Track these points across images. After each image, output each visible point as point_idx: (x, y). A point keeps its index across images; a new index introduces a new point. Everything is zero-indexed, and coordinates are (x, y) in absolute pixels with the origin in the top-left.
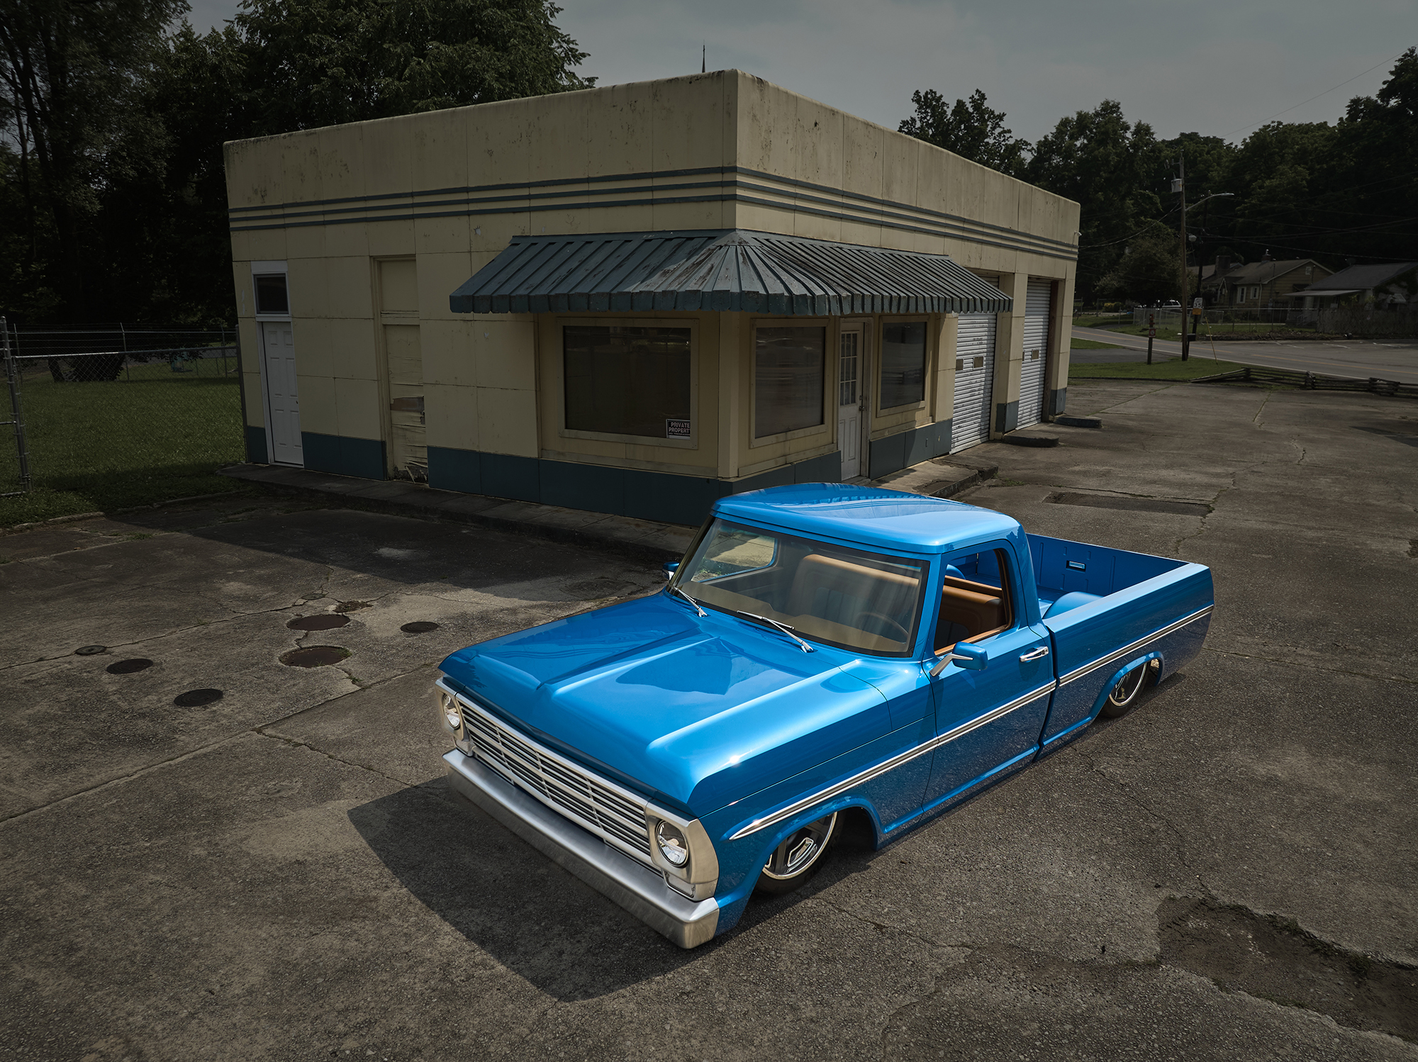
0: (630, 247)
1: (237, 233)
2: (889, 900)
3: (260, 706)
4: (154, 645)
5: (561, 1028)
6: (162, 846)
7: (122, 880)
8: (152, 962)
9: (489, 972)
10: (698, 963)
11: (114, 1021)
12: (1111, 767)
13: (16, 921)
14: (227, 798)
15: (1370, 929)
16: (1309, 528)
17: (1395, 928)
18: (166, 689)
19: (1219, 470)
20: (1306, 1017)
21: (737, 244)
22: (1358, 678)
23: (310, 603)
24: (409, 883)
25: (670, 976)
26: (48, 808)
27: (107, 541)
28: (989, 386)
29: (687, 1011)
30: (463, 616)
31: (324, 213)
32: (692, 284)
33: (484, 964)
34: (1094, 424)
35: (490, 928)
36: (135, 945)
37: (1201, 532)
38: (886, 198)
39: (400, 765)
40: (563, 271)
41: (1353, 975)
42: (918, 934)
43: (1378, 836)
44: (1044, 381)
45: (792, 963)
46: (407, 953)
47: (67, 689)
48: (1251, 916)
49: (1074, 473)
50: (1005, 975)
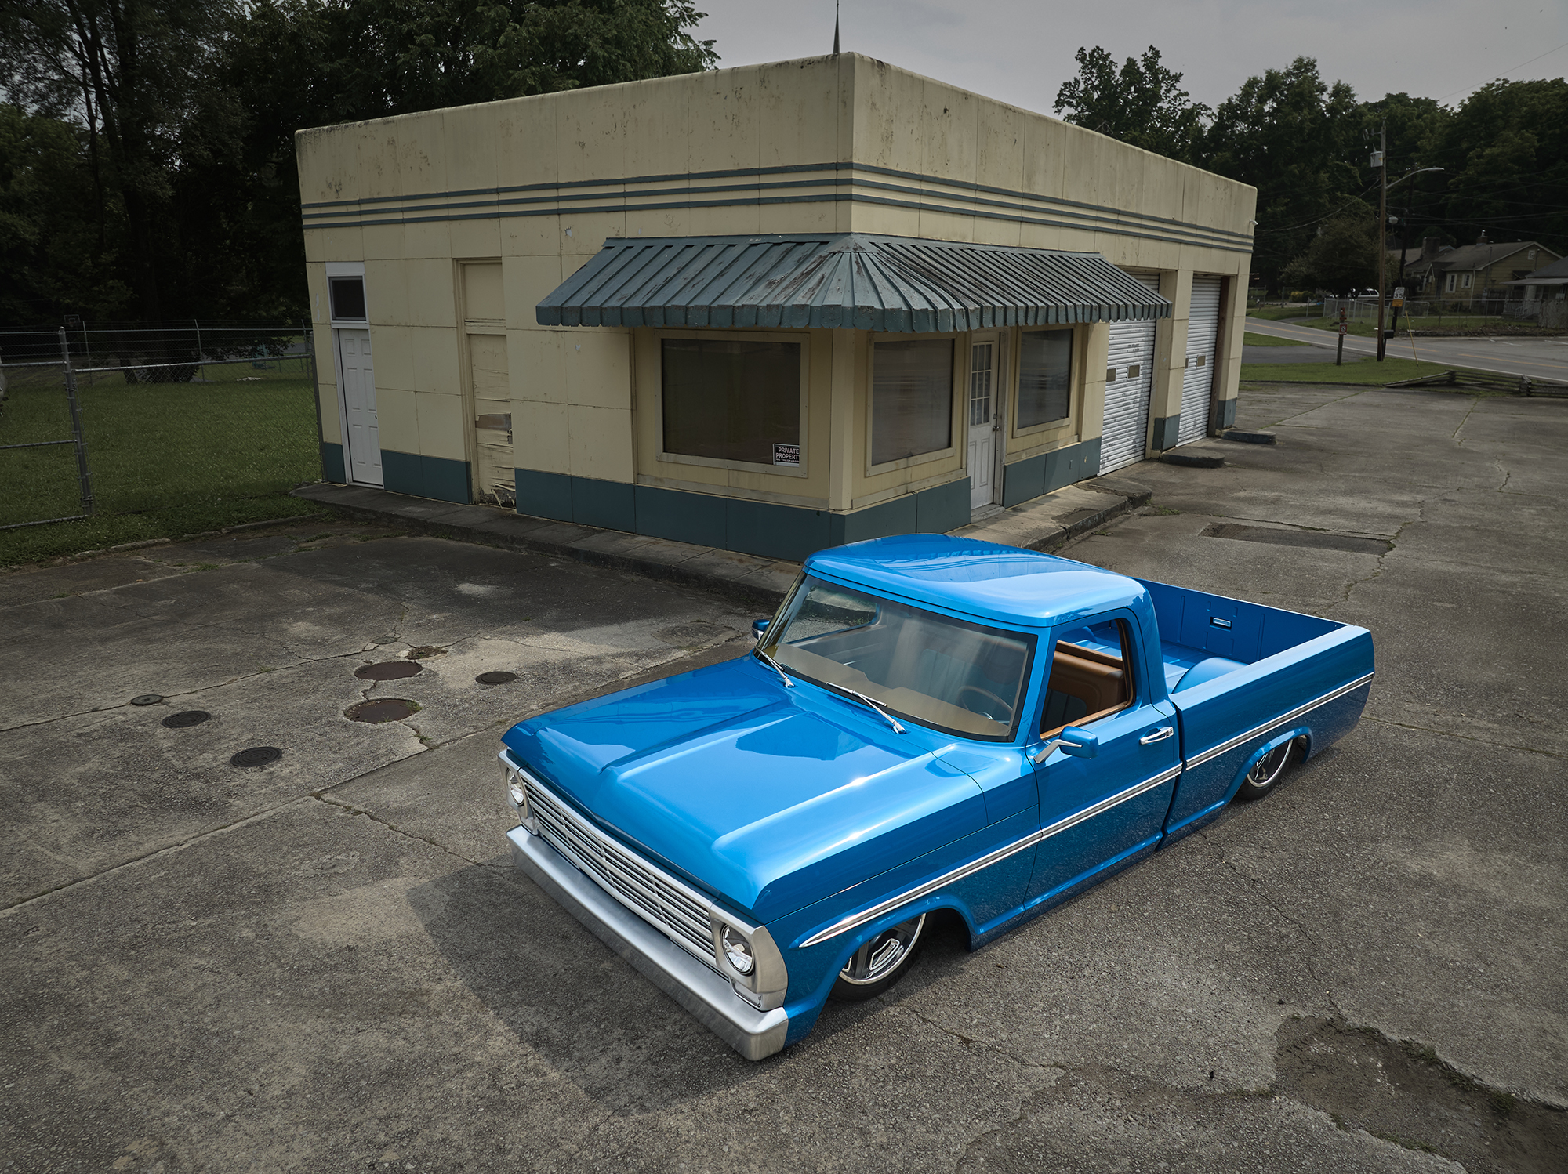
0: (735, 252)
1: (311, 230)
2: (979, 1010)
3: (321, 767)
4: (213, 695)
5: (613, 1145)
6: (209, 925)
7: (165, 963)
8: (191, 1056)
9: (541, 1080)
10: (765, 1076)
11: (149, 1121)
12: (1243, 858)
13: (56, 1005)
14: (279, 873)
15: (1518, 1061)
16: (1503, 571)
17: (1547, 1062)
18: (223, 746)
19: (1406, 498)
20: (1432, 1163)
21: (851, 250)
22: (1539, 757)
23: (381, 648)
24: (464, 976)
25: (733, 1090)
26: (94, 879)
27: (171, 572)
28: (1146, 398)
29: (748, 1131)
30: (544, 665)
31: (403, 210)
32: (800, 297)
33: (536, 1071)
34: (1267, 440)
35: (546, 1030)
36: (175, 1037)
37: (1376, 574)
38: (1026, 191)
39: (464, 839)
40: (659, 280)
41: (1494, 1114)
42: (1008, 1051)
43: (1540, 950)
44: (1211, 390)
45: (866, 1080)
46: (456, 1056)
47: (120, 744)
48: (1383, 1041)
49: (1238, 499)
50: (1099, 1102)
